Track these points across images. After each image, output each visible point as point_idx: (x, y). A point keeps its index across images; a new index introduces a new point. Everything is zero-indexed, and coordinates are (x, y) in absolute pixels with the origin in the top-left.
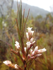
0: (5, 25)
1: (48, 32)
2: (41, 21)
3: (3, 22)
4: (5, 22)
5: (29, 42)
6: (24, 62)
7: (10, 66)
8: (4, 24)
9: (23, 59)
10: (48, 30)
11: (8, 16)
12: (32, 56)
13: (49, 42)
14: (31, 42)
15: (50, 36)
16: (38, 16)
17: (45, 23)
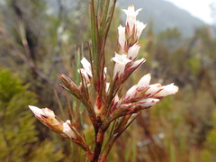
0: (65, 38)
1: (190, 82)
2: (175, 47)
3: (60, 30)
4: (65, 29)
5: (124, 56)
6: (98, 124)
7: (49, 122)
8: (62, 34)
9: (97, 111)
10: (193, 77)
11: (77, 14)
12: (127, 103)
13: (191, 113)
14: (130, 58)
15: (195, 97)
16: (168, 30)
17: (188, 56)
